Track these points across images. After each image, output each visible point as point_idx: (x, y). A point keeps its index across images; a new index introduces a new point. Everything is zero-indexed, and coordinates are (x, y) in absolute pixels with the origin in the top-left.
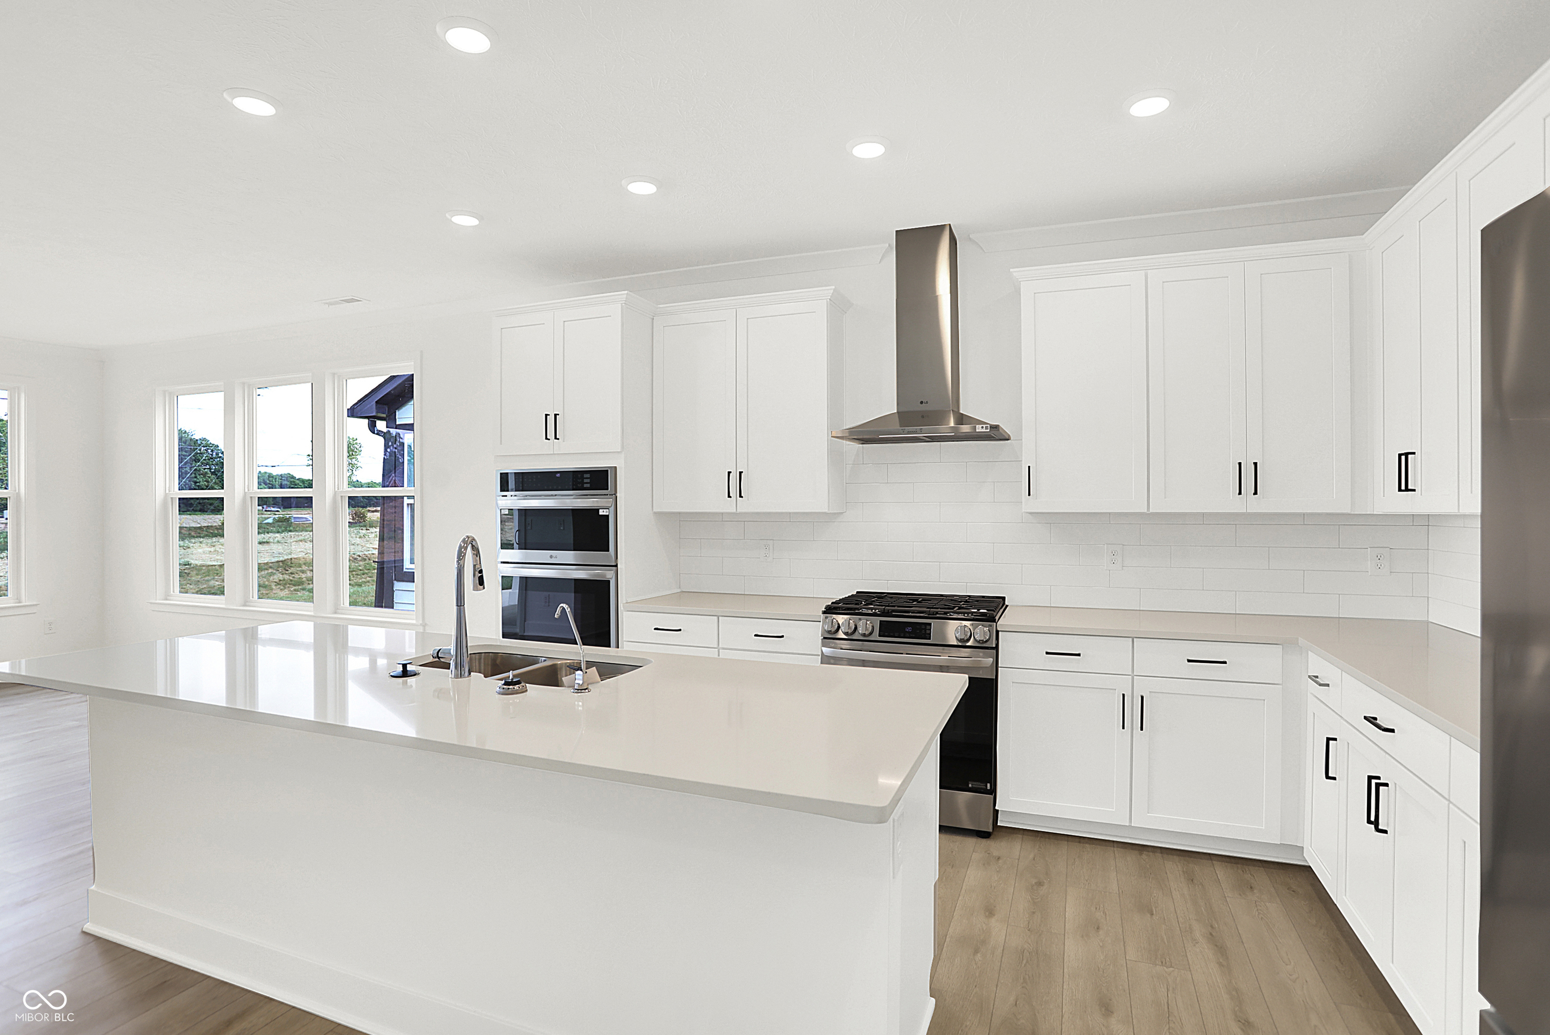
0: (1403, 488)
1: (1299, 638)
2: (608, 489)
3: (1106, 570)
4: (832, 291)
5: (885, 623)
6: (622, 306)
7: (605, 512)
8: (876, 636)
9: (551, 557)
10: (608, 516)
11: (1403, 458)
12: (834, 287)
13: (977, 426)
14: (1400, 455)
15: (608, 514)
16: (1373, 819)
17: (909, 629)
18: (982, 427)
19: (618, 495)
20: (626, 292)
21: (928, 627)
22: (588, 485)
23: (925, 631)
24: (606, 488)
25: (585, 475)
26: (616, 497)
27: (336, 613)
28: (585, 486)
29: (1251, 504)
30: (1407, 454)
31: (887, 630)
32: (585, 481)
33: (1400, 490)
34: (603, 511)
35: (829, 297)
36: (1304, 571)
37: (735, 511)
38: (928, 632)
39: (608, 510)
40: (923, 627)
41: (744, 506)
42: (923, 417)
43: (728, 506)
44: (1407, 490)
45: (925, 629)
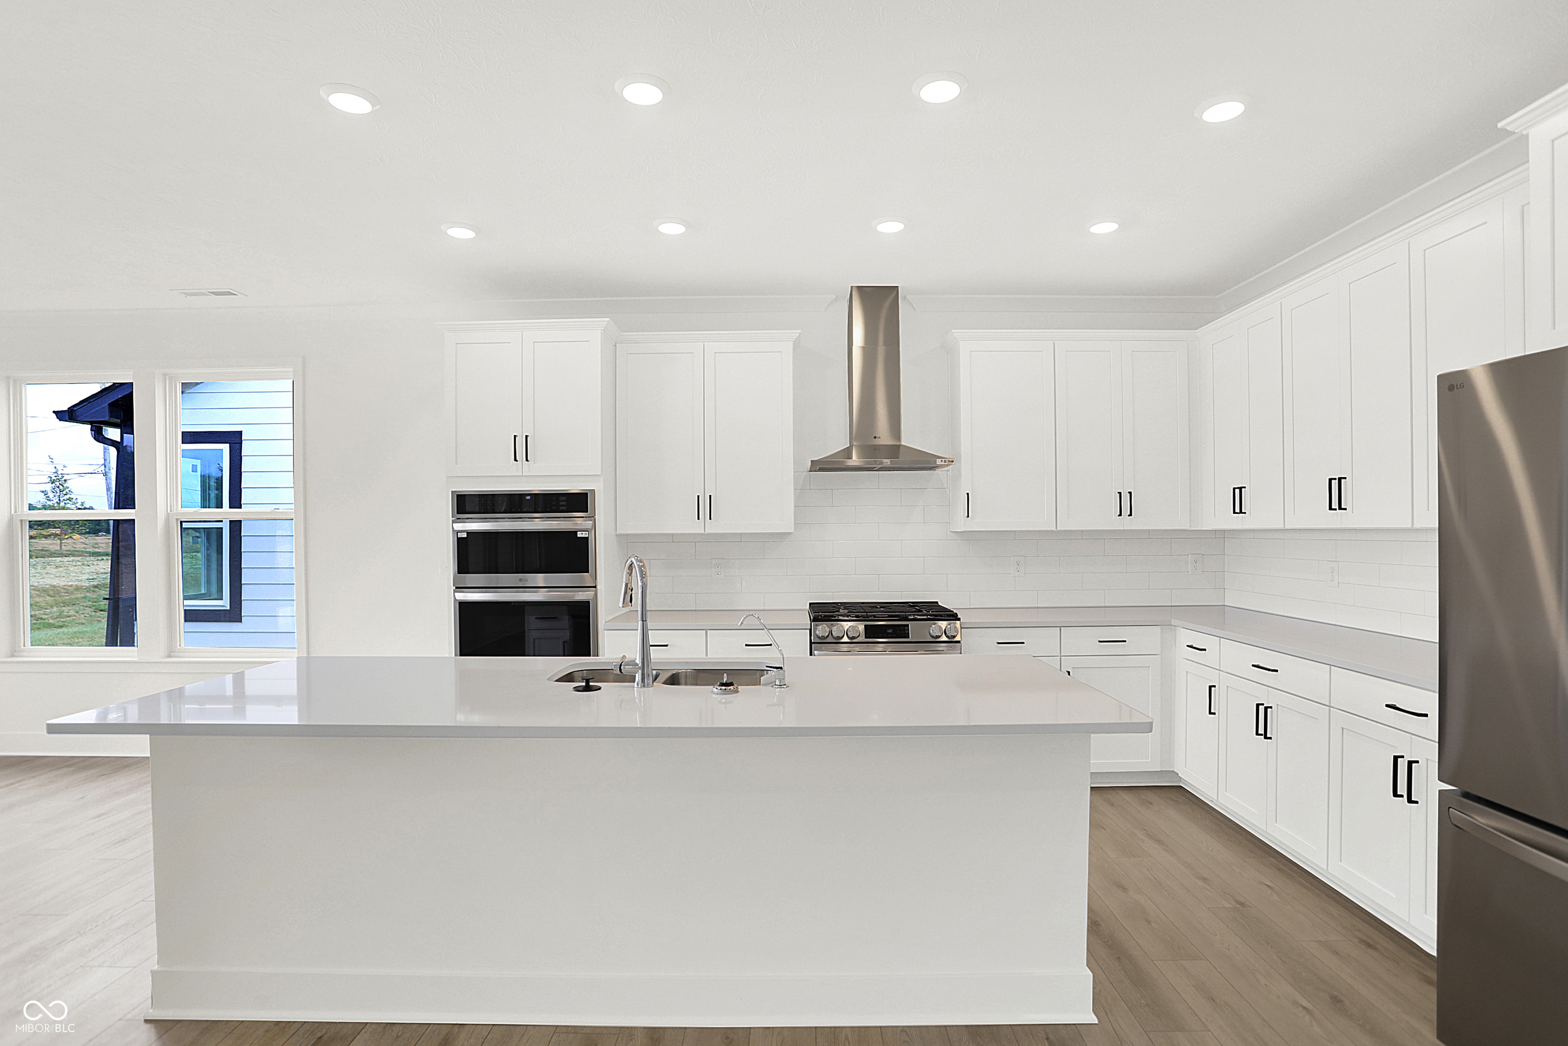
0: (1237, 510)
1: (1172, 620)
2: (587, 512)
3: (1013, 577)
4: (798, 334)
5: (869, 627)
6: (601, 332)
7: (584, 534)
8: (862, 638)
9: (521, 580)
10: (587, 538)
11: (1237, 491)
12: (800, 331)
13: (937, 460)
14: (1234, 489)
15: (587, 536)
16: (1261, 731)
17: (890, 631)
18: (942, 461)
19: (596, 517)
20: (608, 319)
21: (906, 628)
22: (565, 508)
23: (904, 631)
24: (586, 510)
25: (560, 498)
26: (595, 519)
27: (170, 656)
28: (561, 508)
29: (1126, 523)
30: (1240, 489)
31: (872, 632)
32: (562, 503)
33: (1234, 512)
34: (582, 534)
35: (794, 340)
36: (1149, 573)
37: (703, 532)
38: (907, 632)
39: (587, 532)
40: (902, 628)
41: (712, 528)
42: (875, 450)
43: (696, 528)
44: (1241, 512)
45: (904, 630)
